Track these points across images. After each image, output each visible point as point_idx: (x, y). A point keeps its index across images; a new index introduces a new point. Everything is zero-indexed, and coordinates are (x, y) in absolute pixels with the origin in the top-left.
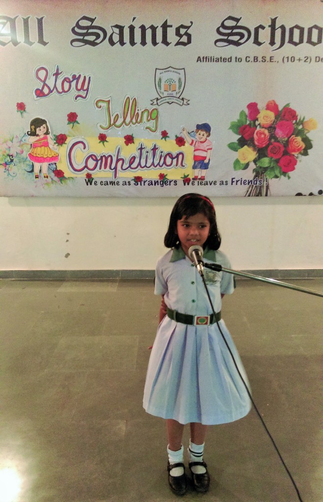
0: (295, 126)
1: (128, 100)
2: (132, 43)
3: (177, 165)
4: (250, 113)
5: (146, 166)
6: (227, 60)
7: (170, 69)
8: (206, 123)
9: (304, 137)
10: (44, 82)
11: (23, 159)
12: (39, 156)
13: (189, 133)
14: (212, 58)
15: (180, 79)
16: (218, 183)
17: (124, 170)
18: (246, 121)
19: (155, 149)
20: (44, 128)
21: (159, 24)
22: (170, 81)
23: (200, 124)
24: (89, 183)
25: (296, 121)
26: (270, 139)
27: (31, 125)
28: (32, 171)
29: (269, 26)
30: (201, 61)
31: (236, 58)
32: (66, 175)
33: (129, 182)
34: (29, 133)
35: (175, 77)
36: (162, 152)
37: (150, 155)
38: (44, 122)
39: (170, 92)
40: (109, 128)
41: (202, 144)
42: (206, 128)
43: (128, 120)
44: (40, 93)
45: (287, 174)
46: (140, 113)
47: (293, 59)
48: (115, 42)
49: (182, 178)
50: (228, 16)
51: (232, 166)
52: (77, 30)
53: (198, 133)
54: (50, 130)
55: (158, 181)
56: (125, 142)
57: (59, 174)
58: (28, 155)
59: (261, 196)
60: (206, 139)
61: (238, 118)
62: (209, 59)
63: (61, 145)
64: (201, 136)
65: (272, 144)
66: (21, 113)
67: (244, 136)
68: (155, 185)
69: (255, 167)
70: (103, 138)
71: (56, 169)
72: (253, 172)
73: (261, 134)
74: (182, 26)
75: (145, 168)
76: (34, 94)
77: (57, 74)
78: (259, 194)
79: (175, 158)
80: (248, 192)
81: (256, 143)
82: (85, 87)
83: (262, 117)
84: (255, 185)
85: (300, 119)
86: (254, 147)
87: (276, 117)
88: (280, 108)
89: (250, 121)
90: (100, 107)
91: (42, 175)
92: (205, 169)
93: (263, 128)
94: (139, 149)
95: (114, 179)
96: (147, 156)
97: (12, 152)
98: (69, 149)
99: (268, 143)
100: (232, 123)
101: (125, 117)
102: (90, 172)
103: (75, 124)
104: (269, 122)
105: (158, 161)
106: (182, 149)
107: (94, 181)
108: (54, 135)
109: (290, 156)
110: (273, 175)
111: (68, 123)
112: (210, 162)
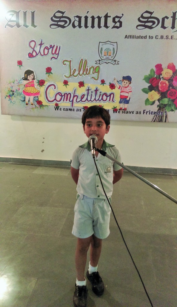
1: (82, 60)
2: (86, 26)
3: (109, 100)
4: (157, 71)
5: (91, 100)
6: (144, 38)
7: (108, 42)
8: (129, 76)
10: (33, 49)
11: (20, 93)
12: (29, 92)
13: (118, 82)
14: (135, 36)
15: (114, 49)
16: (135, 113)
17: (78, 102)
18: (154, 75)
19: (96, 90)
20: (32, 76)
21: (102, 15)
22: (108, 49)
23: (125, 76)
24: (57, 109)
26: (169, 87)
27: (25, 74)
28: (24, 101)
29: (171, 17)
30: (127, 38)
31: (149, 36)
32: (43, 104)
33: (80, 110)
34: (24, 78)
35: (111, 47)
36: (101, 92)
37: (94, 94)
38: (32, 72)
39: (107, 56)
40: (70, 77)
41: (126, 88)
42: (128, 79)
43: (81, 72)
44: (31, 55)
46: (89, 68)
48: (76, 26)
49: (112, 108)
50: (145, 11)
51: (144, 103)
52: (54, 18)
54: (35, 77)
56: (79, 86)
57: (40, 103)
58: (22, 91)
59: (162, 122)
60: (128, 86)
61: (149, 73)
62: (132, 37)
63: (42, 86)
64: (125, 83)
65: (170, 90)
66: (20, 67)
67: (152, 84)
69: (158, 104)
70: (66, 83)
71: (38, 100)
72: (157, 107)
73: (163, 83)
74: (117, 17)
75: (90, 101)
76: (27, 55)
77: (41, 45)
78: (161, 121)
79: (108, 96)
80: (153, 119)
81: (160, 89)
82: (57, 53)
83: (165, 73)
84: (158, 115)
86: (159, 91)
87: (173, 73)
88: (176, 68)
89: (157, 75)
90: (65, 64)
91: (30, 103)
92: (127, 104)
93: (165, 80)
94: (87, 90)
95: (71, 107)
96: (92, 94)
97: (14, 89)
98: (46, 89)
99: (168, 89)
100: (145, 76)
101: (80, 70)
102: (58, 103)
103: (50, 74)
104: (169, 76)
105: (98, 98)
106: (113, 91)
107: (59, 108)
108: (38, 80)
110: (170, 109)
111: (46, 74)
112: (130, 100)
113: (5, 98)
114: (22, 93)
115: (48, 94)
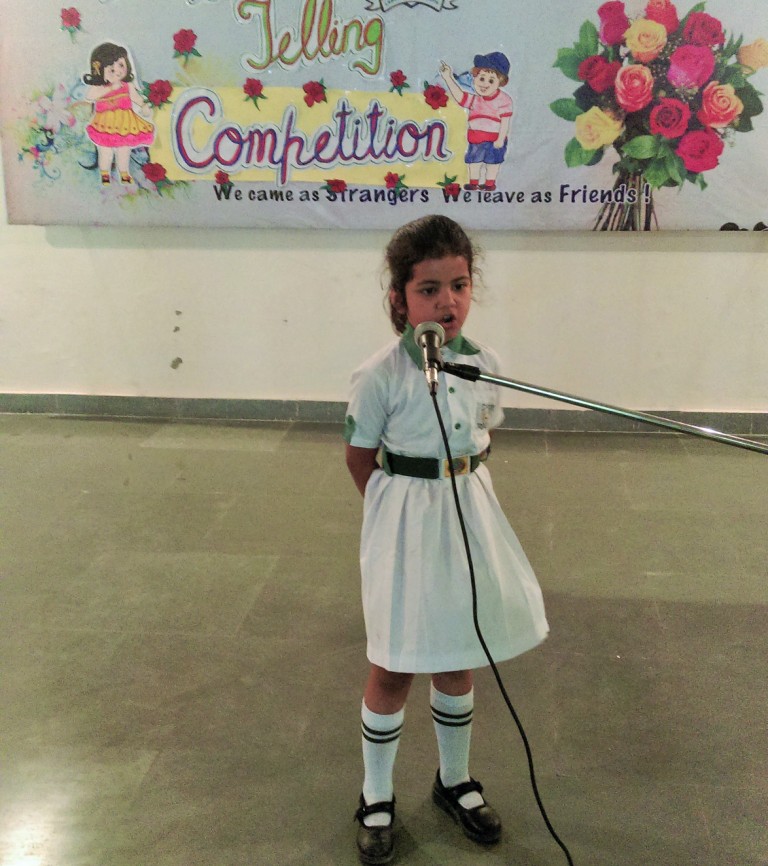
0: (718, 59)
3: (427, 154)
4: (606, 29)
5: (354, 155)
8: (497, 53)
9: (743, 85)
11: (75, 137)
12: (110, 131)
13: (456, 77)
16: (528, 198)
17: (305, 164)
18: (596, 48)
19: (375, 115)
20: (122, 66)
23: (483, 54)
24: (223, 196)
25: (721, 45)
26: (655, 91)
27: (92, 63)
28: (95, 166)
32: (171, 176)
33: (315, 194)
34: (89, 78)
36: (392, 122)
37: (365, 129)
38: (121, 52)
40: (268, 65)
41: (488, 102)
42: (496, 64)
43: (312, 46)
45: (699, 177)
46: (340, 29)
49: (440, 184)
51: (563, 156)
53: (479, 76)
54: (134, 72)
55: (382, 192)
56: (306, 99)
57: (155, 173)
58: (85, 130)
59: (634, 229)
60: (499, 91)
61: (577, 40)
63: (159, 106)
64: (486, 83)
65: (660, 103)
66: (71, 32)
67: (590, 82)
68: (376, 200)
69: (617, 158)
70: (253, 89)
71: (148, 160)
72: (614, 171)
75: (354, 160)
78: (629, 226)
79: (422, 137)
80: (600, 218)
81: (621, 101)
83: (636, 37)
84: (617, 204)
85: (729, 45)
86: (616, 108)
87: (670, 39)
88: (681, 14)
89: (606, 48)
90: (248, 17)
91: (118, 175)
92: (496, 162)
93: (637, 63)
95: (280, 184)
96: (357, 131)
97: (52, 122)
98: (176, 116)
99: (650, 99)
100: (560, 51)
101: (305, 38)
102: (225, 169)
103: (192, 57)
104: (652, 49)
105: (383, 144)
106: (441, 114)
107: (233, 190)
108: (144, 83)
109: (706, 131)
110: (664, 179)
111: (175, 56)
112: (508, 147)
113: (21, 158)
115: (185, 137)
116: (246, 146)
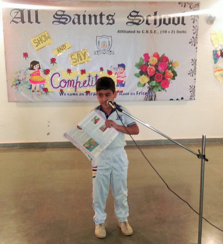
0: (168, 65)
4: (145, 59)
5: (92, 85)
6: (133, 32)
7: (104, 36)
8: (123, 64)
9: (173, 70)
11: (26, 82)
12: (35, 80)
13: (114, 69)
14: (125, 31)
17: (80, 87)
18: (143, 63)
19: (96, 76)
20: (38, 66)
21: (98, 14)
22: (104, 43)
23: (120, 64)
24: (61, 95)
25: (168, 62)
26: (156, 71)
27: (31, 64)
29: (153, 16)
30: (119, 33)
31: (137, 31)
32: (49, 90)
33: (83, 94)
34: (30, 68)
38: (38, 63)
39: (104, 48)
41: (121, 74)
42: (123, 66)
45: (165, 89)
47: (166, 32)
48: (76, 23)
50: (133, 11)
51: (137, 85)
52: (56, 16)
53: (119, 68)
54: (41, 67)
56: (81, 73)
57: (46, 90)
58: (28, 80)
60: (123, 71)
61: (139, 61)
62: (123, 31)
63: (47, 74)
64: (120, 70)
65: (156, 74)
66: (26, 58)
67: (142, 70)
69: (148, 85)
70: (69, 71)
71: (44, 87)
72: (148, 88)
74: (110, 15)
78: (151, 100)
80: (145, 98)
81: (149, 73)
83: (151, 60)
84: (148, 95)
85: (170, 62)
86: (148, 75)
87: (158, 61)
88: (160, 56)
89: (145, 63)
91: (36, 90)
92: (123, 87)
93: (152, 66)
94: (88, 77)
95: (75, 92)
96: (92, 80)
97: (20, 78)
98: (51, 77)
100: (136, 63)
102: (62, 89)
104: (155, 63)
106: (111, 76)
107: (64, 93)
108: (43, 70)
109: (166, 80)
110: (158, 90)
111: (51, 64)
113: (12, 87)
114: (28, 82)
115: (53, 82)
116: (67, 84)
